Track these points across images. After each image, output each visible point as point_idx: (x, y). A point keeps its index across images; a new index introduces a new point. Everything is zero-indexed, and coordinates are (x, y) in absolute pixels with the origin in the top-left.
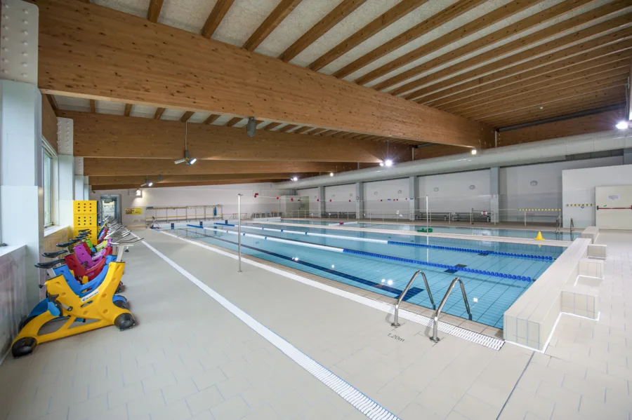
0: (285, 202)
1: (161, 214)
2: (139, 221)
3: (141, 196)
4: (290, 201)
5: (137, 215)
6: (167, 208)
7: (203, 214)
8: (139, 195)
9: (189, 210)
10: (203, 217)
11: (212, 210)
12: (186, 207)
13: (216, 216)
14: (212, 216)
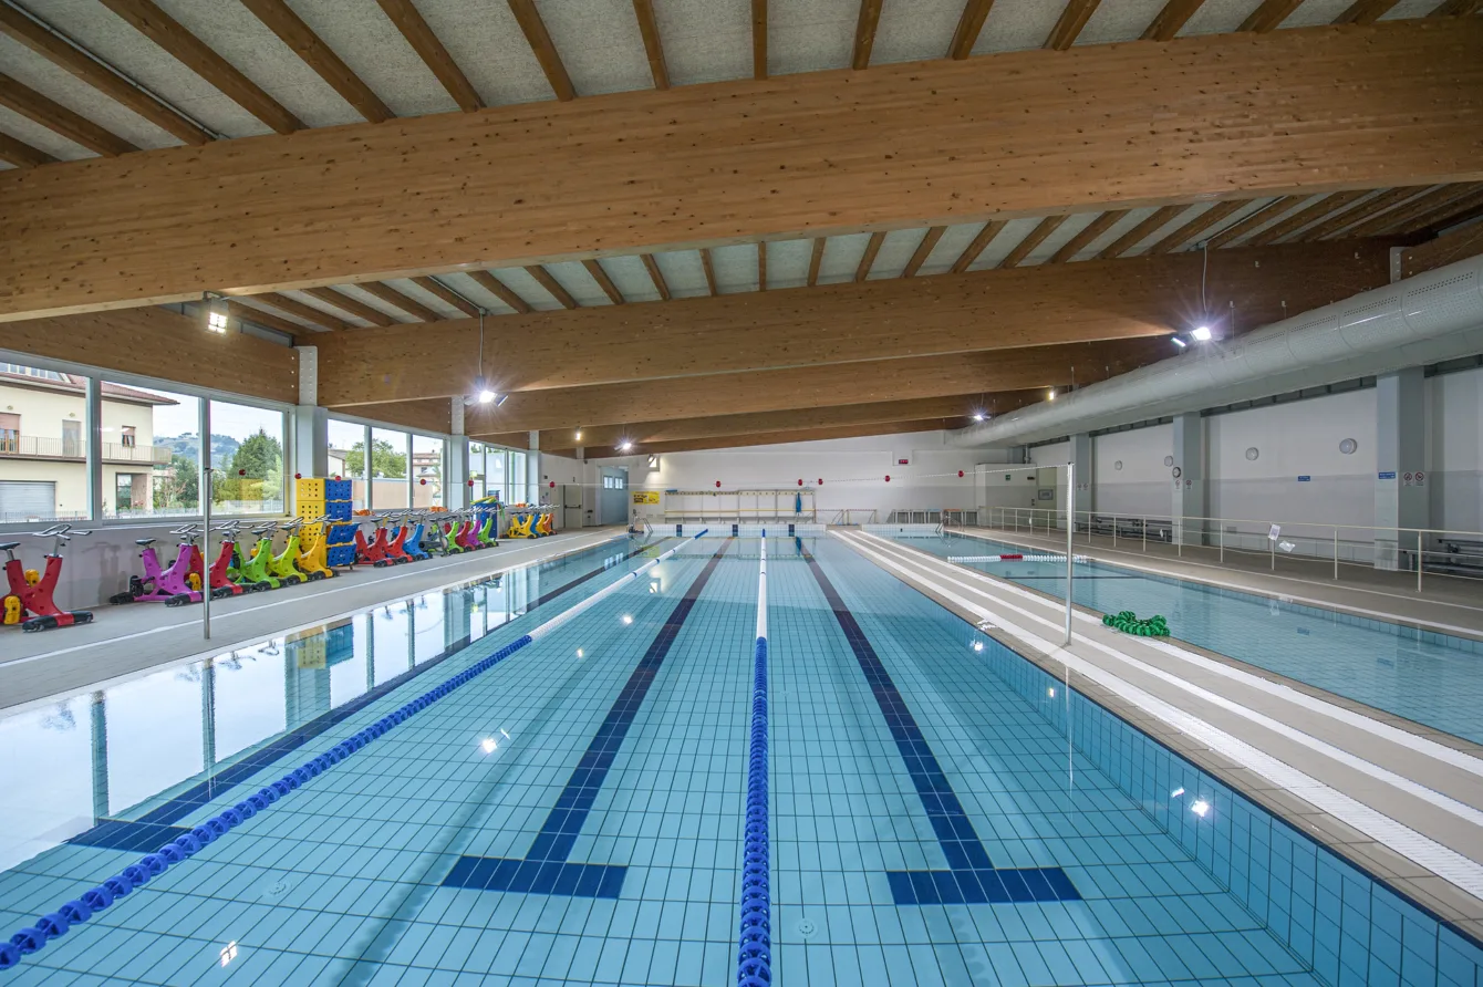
0: (982, 482)
1: (693, 505)
2: (655, 515)
3: (657, 469)
4: (1004, 483)
5: (652, 505)
6: (702, 493)
7: (773, 507)
8: (654, 465)
9: (743, 497)
10: (772, 514)
11: (792, 500)
12: (737, 493)
13: (801, 515)
14: (792, 514)
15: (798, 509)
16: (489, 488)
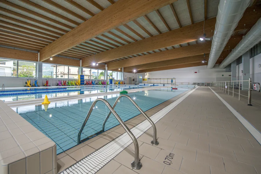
0: (216, 77)
1: (152, 81)
2: (146, 83)
4: (222, 77)
5: (146, 81)
6: (154, 79)
7: (167, 82)
8: (146, 74)
9: (161, 80)
10: (167, 83)
11: (171, 80)
12: (160, 79)
13: (172, 83)
14: (171, 83)
15: (172, 82)
16: (113, 77)
